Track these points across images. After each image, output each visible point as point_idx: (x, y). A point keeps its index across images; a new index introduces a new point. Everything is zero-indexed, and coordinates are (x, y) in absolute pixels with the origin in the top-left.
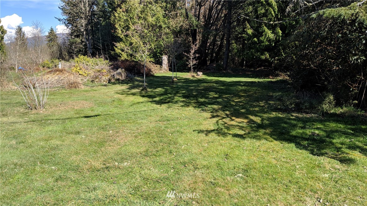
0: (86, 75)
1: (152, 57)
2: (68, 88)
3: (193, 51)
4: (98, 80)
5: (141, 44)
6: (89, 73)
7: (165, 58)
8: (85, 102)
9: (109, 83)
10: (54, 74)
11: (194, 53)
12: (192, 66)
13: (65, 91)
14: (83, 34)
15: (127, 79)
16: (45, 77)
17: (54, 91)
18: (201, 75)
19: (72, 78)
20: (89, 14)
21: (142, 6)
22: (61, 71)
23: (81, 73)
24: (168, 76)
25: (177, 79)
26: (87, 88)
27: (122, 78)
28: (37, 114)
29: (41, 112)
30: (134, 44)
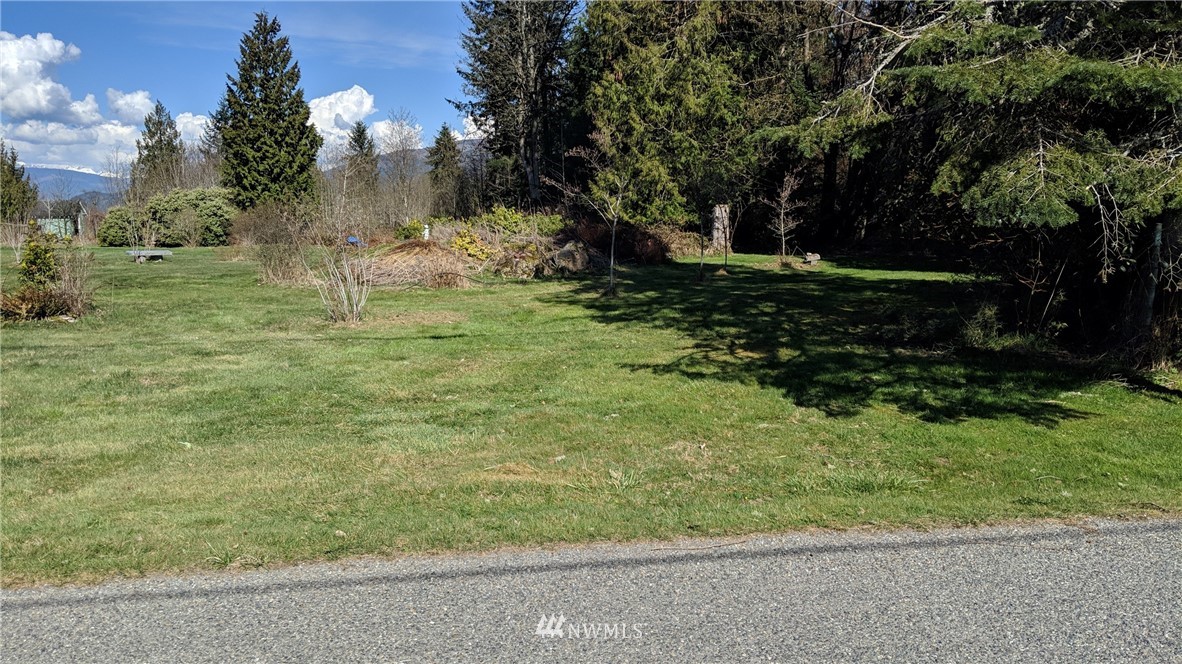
0: (483, 257)
1: (694, 211)
2: (431, 286)
3: (785, 194)
4: (509, 269)
5: (663, 175)
6: (493, 251)
7: (721, 212)
8: (452, 313)
9: (536, 276)
10: (408, 254)
11: (792, 199)
12: (786, 235)
13: (423, 292)
14: (518, 145)
15: (587, 268)
16: (388, 259)
17: (400, 291)
18: (814, 262)
19: (445, 263)
20: (535, 89)
21: (672, 62)
22: (425, 246)
23: (472, 253)
24: (712, 263)
25: (728, 272)
26: (479, 287)
27: (574, 265)
28: (344, 329)
29: (353, 326)
30: (644, 173)
